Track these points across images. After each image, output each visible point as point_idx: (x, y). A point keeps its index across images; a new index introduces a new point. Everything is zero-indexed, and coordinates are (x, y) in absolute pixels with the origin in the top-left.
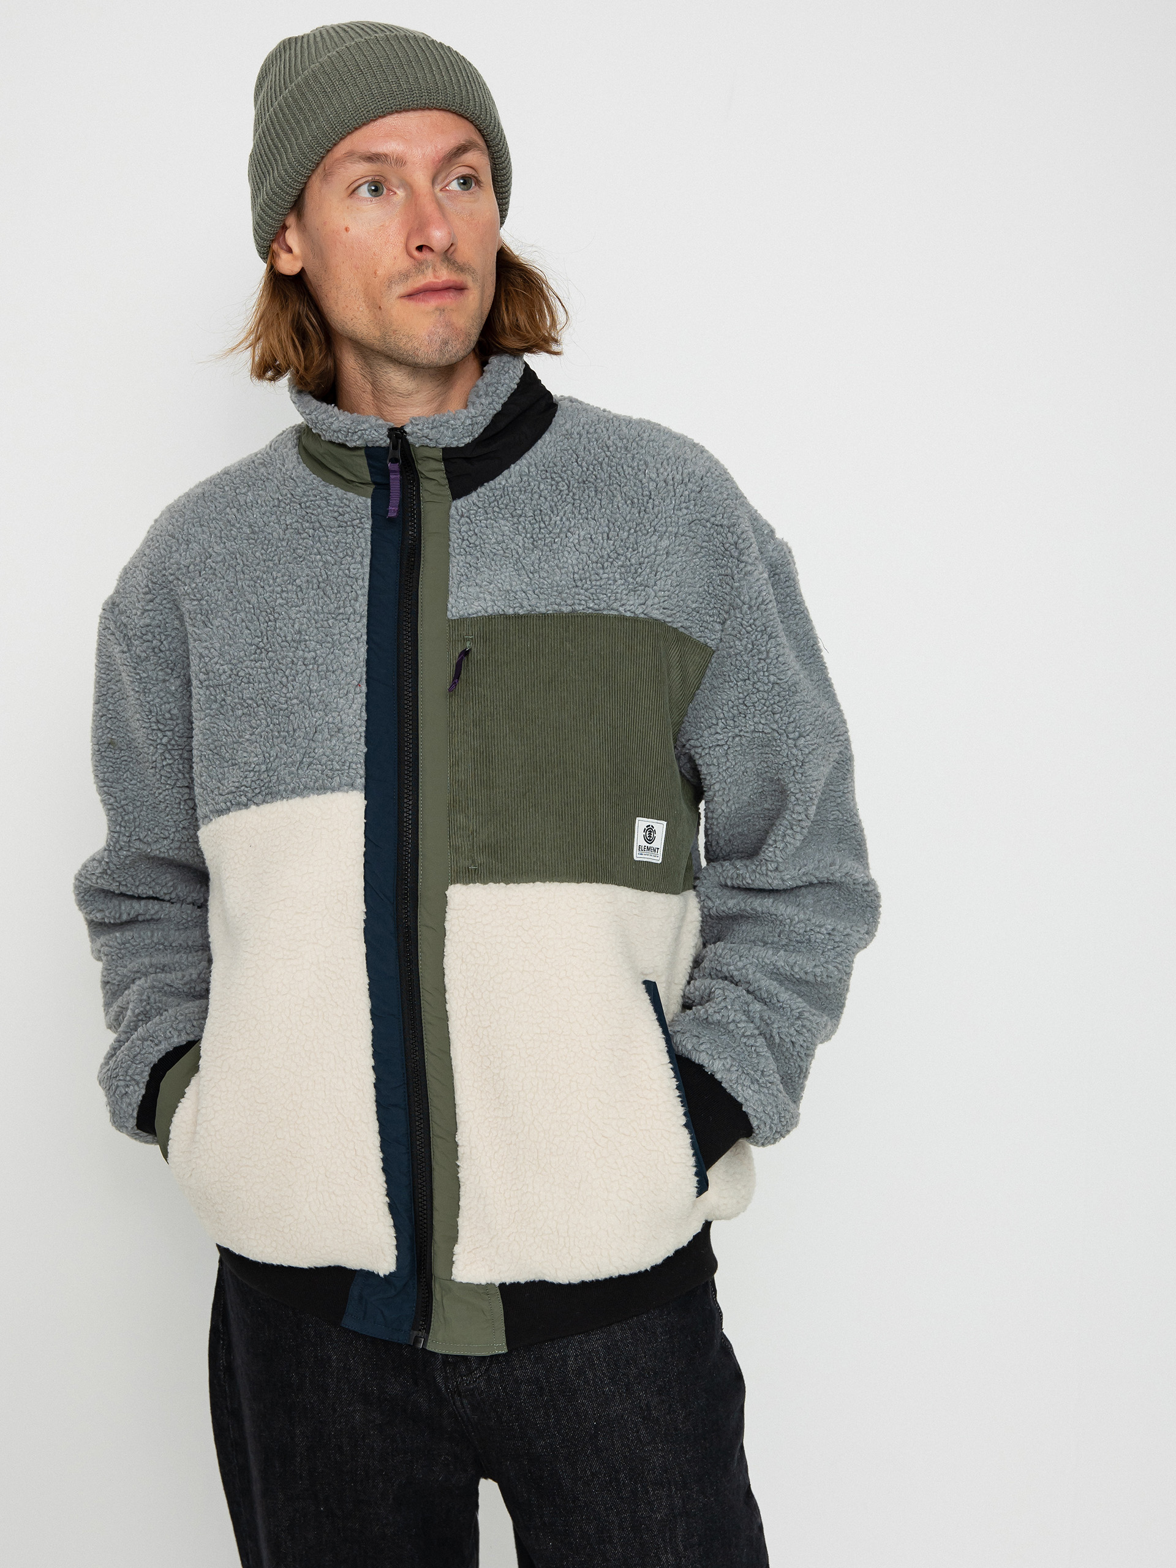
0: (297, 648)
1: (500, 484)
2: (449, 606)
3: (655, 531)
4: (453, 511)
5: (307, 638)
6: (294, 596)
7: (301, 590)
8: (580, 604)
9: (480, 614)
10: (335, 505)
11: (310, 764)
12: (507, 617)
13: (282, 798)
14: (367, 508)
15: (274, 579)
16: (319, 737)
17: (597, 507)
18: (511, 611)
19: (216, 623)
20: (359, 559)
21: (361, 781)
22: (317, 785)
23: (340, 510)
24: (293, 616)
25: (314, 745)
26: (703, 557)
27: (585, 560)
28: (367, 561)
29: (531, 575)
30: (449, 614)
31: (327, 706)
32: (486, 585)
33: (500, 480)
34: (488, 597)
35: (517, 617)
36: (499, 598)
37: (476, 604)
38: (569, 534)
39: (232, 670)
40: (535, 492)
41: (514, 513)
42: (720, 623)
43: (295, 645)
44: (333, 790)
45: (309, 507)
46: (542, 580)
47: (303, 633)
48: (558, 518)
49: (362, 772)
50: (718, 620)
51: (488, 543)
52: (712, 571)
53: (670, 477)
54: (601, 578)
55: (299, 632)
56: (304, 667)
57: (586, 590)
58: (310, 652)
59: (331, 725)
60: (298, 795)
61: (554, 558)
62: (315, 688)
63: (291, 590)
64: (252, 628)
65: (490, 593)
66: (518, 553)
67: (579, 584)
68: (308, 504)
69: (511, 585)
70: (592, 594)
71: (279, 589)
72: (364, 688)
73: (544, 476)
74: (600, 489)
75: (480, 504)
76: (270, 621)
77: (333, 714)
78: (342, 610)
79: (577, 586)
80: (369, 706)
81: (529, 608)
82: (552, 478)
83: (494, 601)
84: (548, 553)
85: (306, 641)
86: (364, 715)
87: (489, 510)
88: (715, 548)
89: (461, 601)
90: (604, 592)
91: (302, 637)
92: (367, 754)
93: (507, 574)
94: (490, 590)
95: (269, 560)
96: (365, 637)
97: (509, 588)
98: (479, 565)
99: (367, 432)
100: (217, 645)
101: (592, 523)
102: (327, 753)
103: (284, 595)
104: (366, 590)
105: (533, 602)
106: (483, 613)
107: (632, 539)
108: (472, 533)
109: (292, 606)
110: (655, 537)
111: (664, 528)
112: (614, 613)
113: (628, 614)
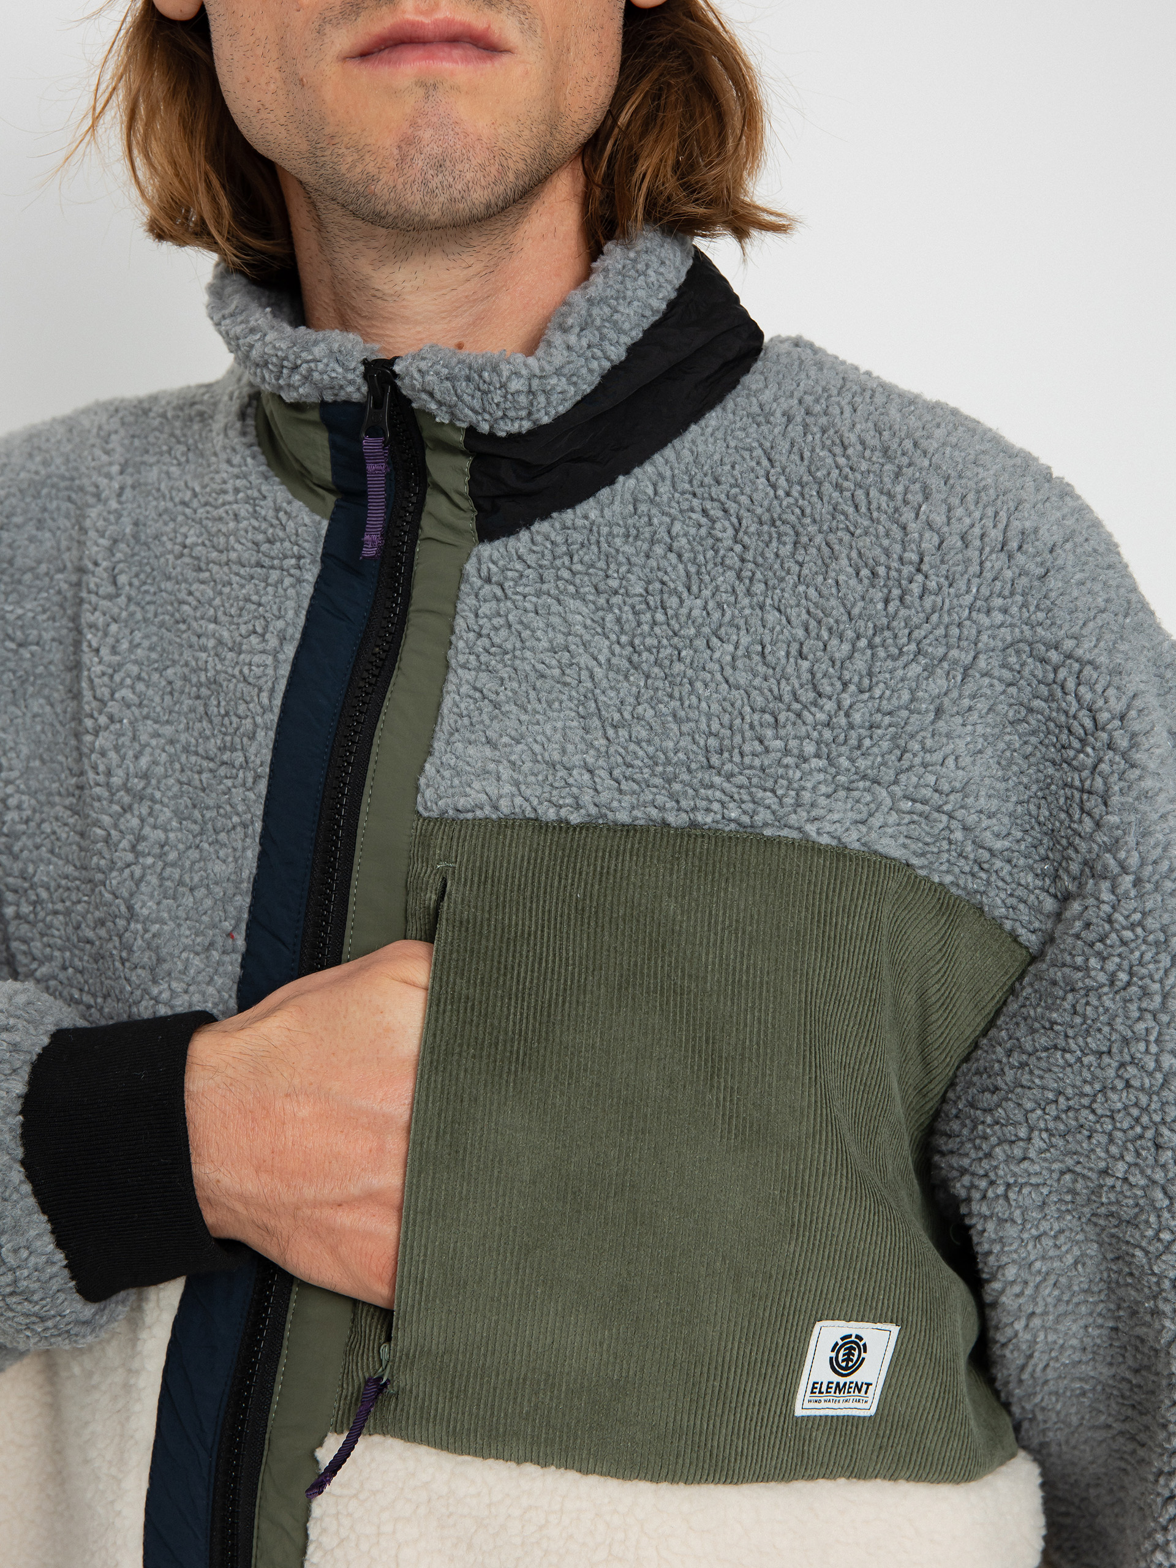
1: (585, 517)
3: (919, 652)
4: (470, 567)
6: (157, 699)
8: (708, 810)
9: (479, 814)
12: (538, 825)
14: (317, 539)
17: (791, 580)
18: (551, 814)
20: (273, 642)
24: (144, 738)
26: (1034, 733)
27: (738, 703)
28: (290, 651)
29: (611, 732)
30: (420, 803)
32: (505, 745)
33: (589, 508)
34: (506, 773)
35: (562, 825)
36: (531, 779)
37: (477, 785)
38: (715, 641)
40: (659, 542)
41: (602, 586)
42: (1055, 896)
46: (632, 747)
47: (154, 782)
48: (699, 602)
50: (1052, 890)
51: (532, 650)
52: (1050, 771)
53: (977, 531)
55: (145, 776)
56: (130, 857)
57: (729, 777)
58: (155, 827)
61: (671, 696)
62: (145, 912)
63: (155, 685)
65: (513, 766)
66: (592, 676)
69: (564, 751)
72: (240, 943)
73: (685, 506)
74: (804, 539)
75: (531, 559)
78: (225, 757)
80: (243, 987)
81: (593, 810)
82: (704, 512)
83: (517, 784)
84: (659, 684)
85: (152, 799)
86: (233, 1004)
87: (549, 574)
88: (1063, 718)
89: (447, 774)
90: (769, 784)
91: (149, 790)
93: (559, 725)
94: (513, 758)
96: (258, 826)
97: (556, 757)
98: (502, 697)
99: (321, 366)
104: (273, 717)
105: (604, 797)
106: (488, 810)
107: (860, 664)
108: (502, 621)
109: (147, 717)
110: (915, 669)
111: (941, 651)
112: (795, 835)
113: (825, 840)
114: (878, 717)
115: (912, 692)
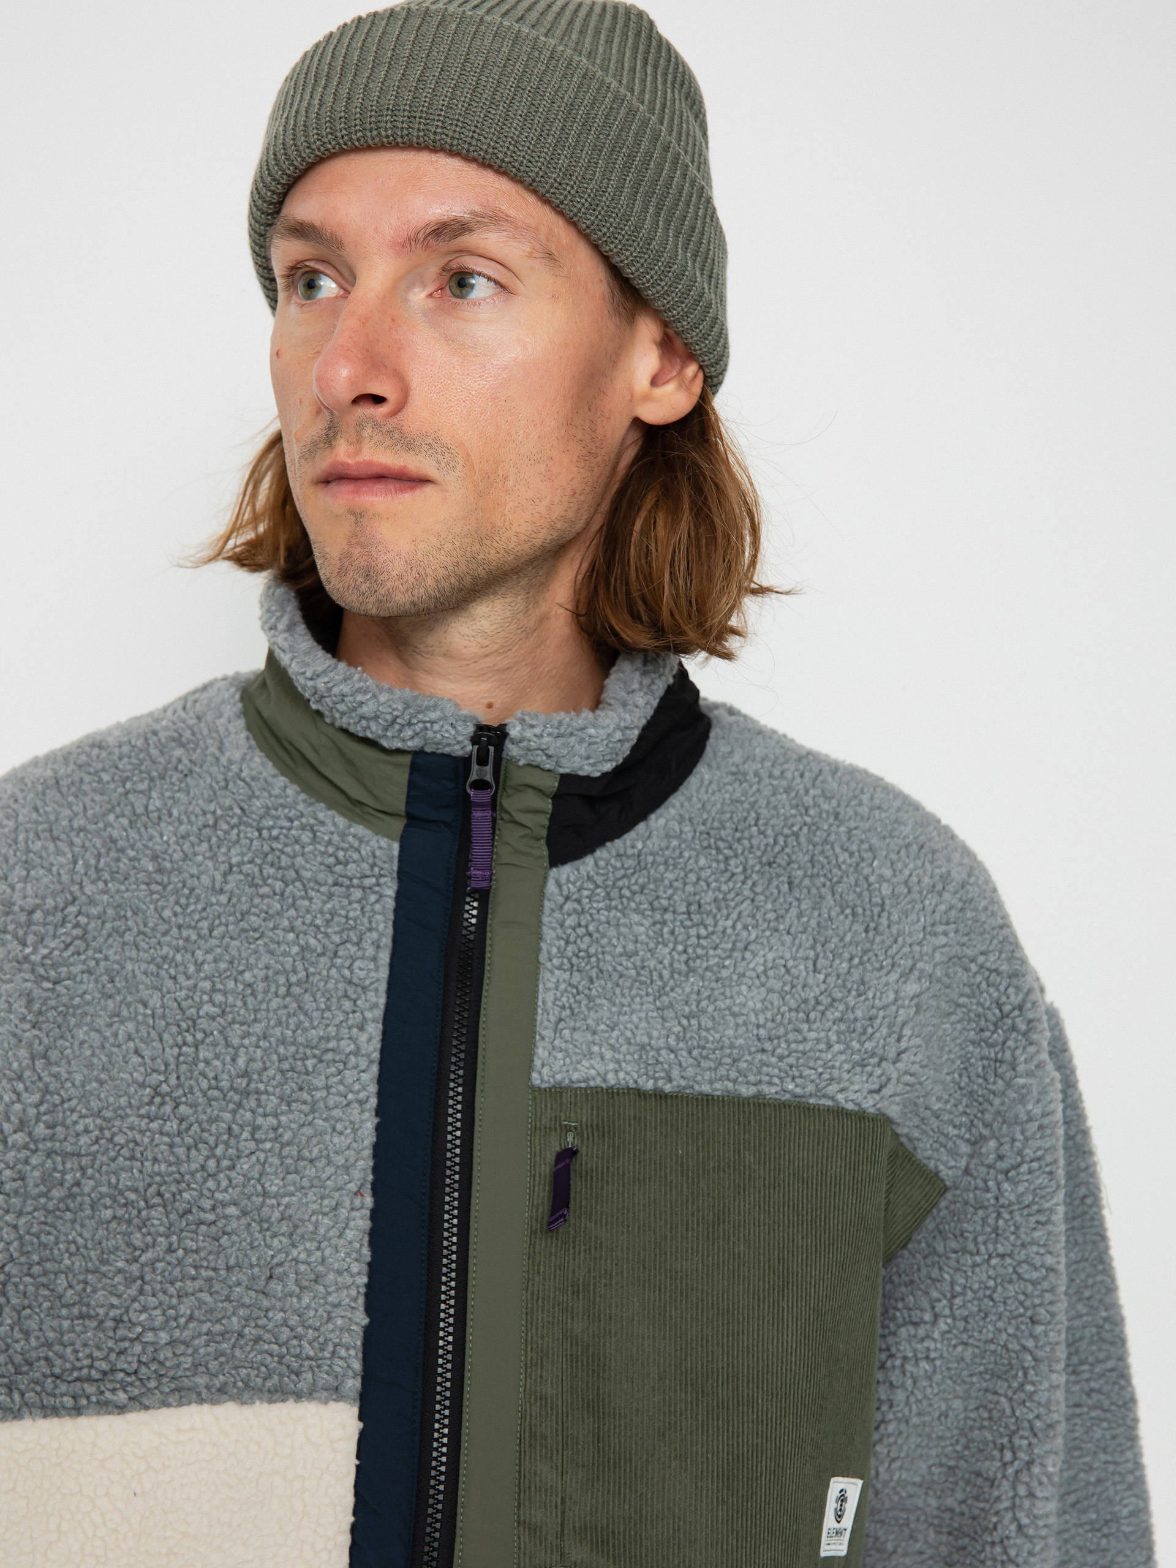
0: (239, 1105)
1: (633, 847)
2: (537, 1063)
3: (893, 965)
4: (551, 887)
5: (262, 1087)
6: (239, 1003)
7: (253, 994)
8: (770, 1083)
9: (591, 1084)
10: (330, 842)
11: (258, 1340)
12: (641, 1094)
13: (201, 1401)
14: (391, 858)
15: (199, 966)
16: (276, 1287)
18: (650, 1085)
19: (81, 1034)
20: (370, 951)
21: (353, 1384)
22: (268, 1384)
23: (341, 854)
24: (236, 1041)
25: (266, 1303)
28: (385, 957)
29: (685, 1022)
30: (535, 1077)
31: (296, 1227)
32: (604, 1031)
33: (634, 840)
34: (608, 1055)
35: (659, 1096)
36: (629, 1057)
37: (586, 1063)
38: (748, 954)
39: (101, 1129)
40: (691, 871)
41: (656, 903)
43: (237, 1098)
44: (299, 1396)
45: (276, 838)
46: (704, 1034)
47: (255, 1077)
48: (730, 923)
49: (357, 1365)
51: (611, 954)
53: (914, 879)
54: (805, 1039)
55: (245, 1074)
56: (252, 1145)
57: (781, 1058)
58: (265, 1115)
59: (302, 1267)
60: (232, 1398)
61: (723, 994)
62: (274, 1189)
63: (233, 991)
64: (147, 1053)
65: (613, 1048)
66: (661, 977)
67: (768, 1046)
68: (275, 833)
69: (650, 1037)
70: (791, 1067)
71: (207, 985)
72: (369, 1201)
73: (705, 844)
75: (599, 880)
76: (185, 1044)
77: (308, 1245)
78: (332, 1044)
79: (763, 1051)
80: (375, 1237)
81: (683, 1083)
82: (718, 849)
83: (618, 1062)
84: (714, 985)
85: (258, 1092)
86: (366, 1252)
87: (615, 893)
89: (560, 1055)
91: (253, 1086)
92: (368, 1331)
93: (643, 1015)
94: (612, 1041)
95: (189, 927)
96: (373, 1102)
97: (646, 1040)
98: (594, 992)
99: (436, 727)
100: (78, 1078)
101: (788, 939)
102: (291, 1323)
103: (218, 998)
104: (379, 1013)
105: (690, 1072)
108: (583, 930)
109: (233, 1022)
110: (894, 976)
111: (910, 962)
112: (828, 1102)
113: (849, 1107)
115: (897, 992)
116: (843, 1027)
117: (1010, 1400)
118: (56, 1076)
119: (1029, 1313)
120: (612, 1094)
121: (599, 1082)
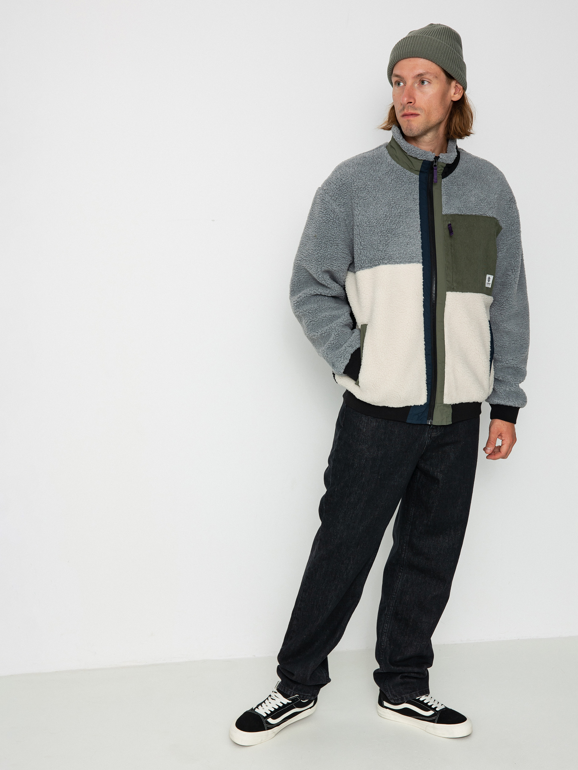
0: (400, 218)
1: (453, 175)
2: (443, 210)
4: (442, 182)
5: (403, 215)
6: (397, 202)
7: (399, 200)
8: (477, 213)
9: (451, 214)
10: (408, 176)
11: (406, 254)
12: (459, 215)
13: (398, 264)
14: (418, 178)
16: (408, 246)
17: (478, 185)
18: (460, 213)
21: (421, 261)
22: (409, 261)
23: (410, 178)
24: (398, 208)
25: (407, 248)
28: (418, 194)
29: (464, 203)
30: (443, 213)
31: (411, 237)
32: (452, 205)
34: (453, 209)
35: (461, 215)
36: (456, 209)
37: (449, 210)
38: (472, 192)
39: (377, 222)
40: (462, 178)
41: (458, 184)
43: (399, 217)
44: (413, 262)
45: (399, 175)
46: (467, 205)
48: (469, 187)
49: (422, 258)
51: (452, 193)
54: (482, 205)
55: (400, 213)
56: (402, 224)
57: (478, 209)
59: (412, 243)
60: (403, 263)
61: (469, 198)
62: (407, 231)
65: (454, 208)
66: (460, 196)
68: (399, 174)
69: (459, 206)
70: (480, 210)
71: (391, 199)
72: (421, 233)
75: (449, 181)
76: (389, 208)
77: (412, 239)
78: (412, 208)
79: (476, 207)
80: (422, 238)
81: (465, 213)
84: (467, 197)
86: (421, 241)
87: (452, 183)
89: (446, 209)
92: (422, 252)
93: (458, 202)
95: (387, 189)
96: (419, 217)
98: (450, 199)
99: (429, 156)
100: (372, 214)
101: (477, 189)
102: (411, 251)
104: (418, 203)
108: (448, 189)
109: (397, 204)
110: (494, 194)
111: (495, 192)
112: (486, 215)
113: (489, 216)
114: (491, 200)
115: (494, 197)
116: (487, 203)
117: (514, 262)
118: (368, 215)
119: (517, 248)
120: (454, 215)
121: (452, 213)
